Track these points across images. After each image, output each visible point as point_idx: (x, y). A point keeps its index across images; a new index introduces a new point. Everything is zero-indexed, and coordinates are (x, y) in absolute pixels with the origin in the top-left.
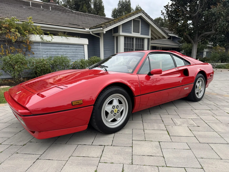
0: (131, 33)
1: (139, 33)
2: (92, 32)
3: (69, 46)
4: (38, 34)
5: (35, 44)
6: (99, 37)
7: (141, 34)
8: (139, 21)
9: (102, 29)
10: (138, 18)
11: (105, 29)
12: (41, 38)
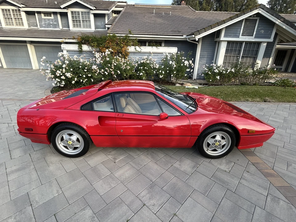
0: (238, 37)
1: (253, 36)
2: (189, 38)
3: (158, 54)
4: (133, 45)
5: (131, 54)
6: (197, 43)
7: (256, 37)
8: (256, 20)
9: (193, 36)
10: (254, 17)
11: (197, 36)
12: (135, 49)
